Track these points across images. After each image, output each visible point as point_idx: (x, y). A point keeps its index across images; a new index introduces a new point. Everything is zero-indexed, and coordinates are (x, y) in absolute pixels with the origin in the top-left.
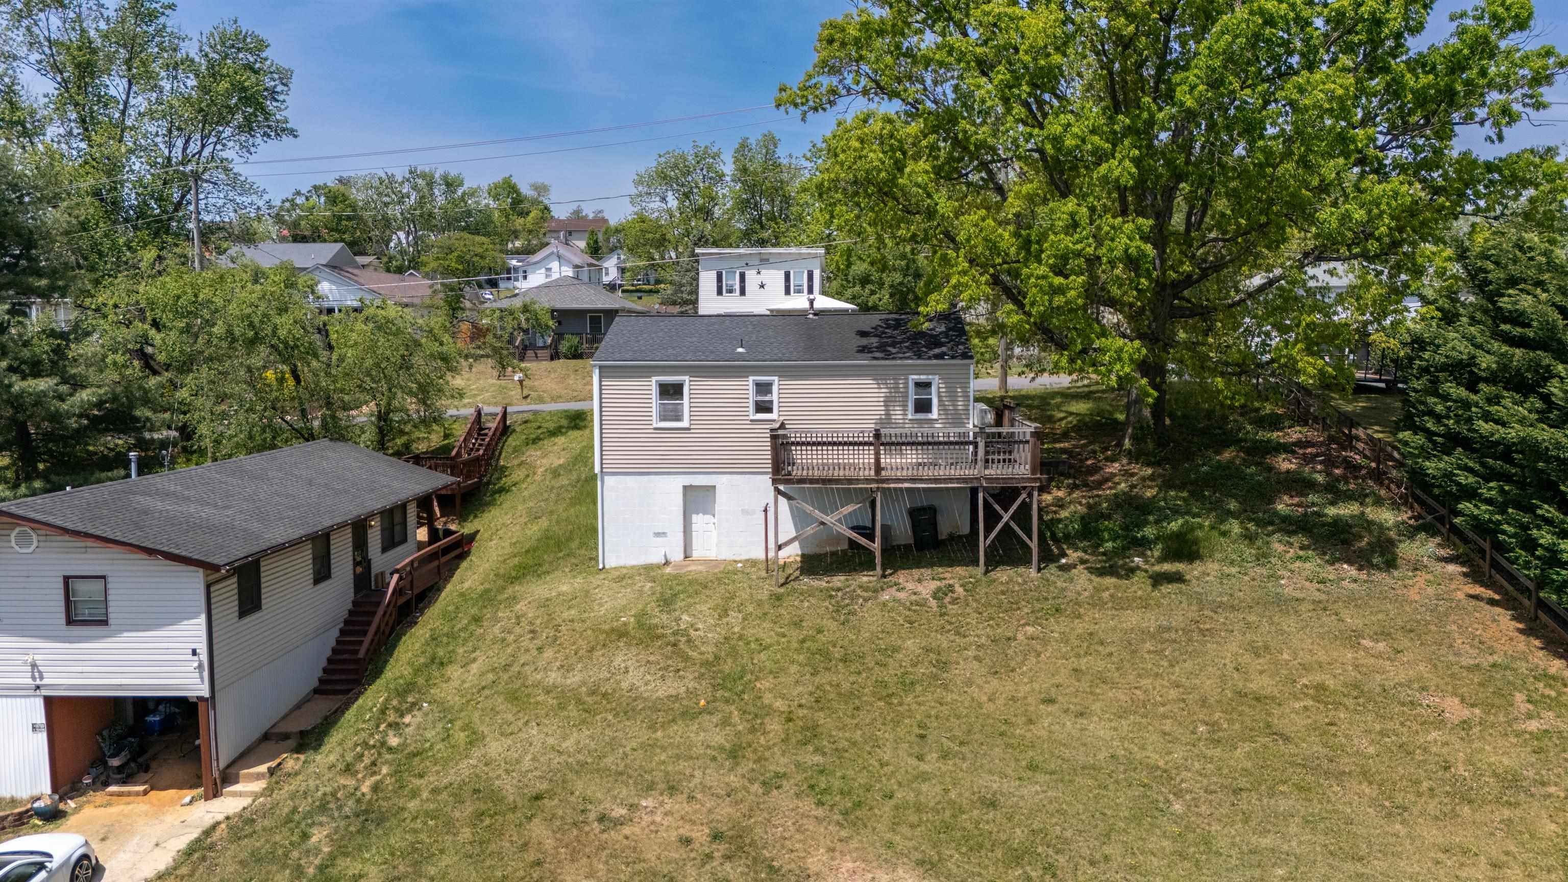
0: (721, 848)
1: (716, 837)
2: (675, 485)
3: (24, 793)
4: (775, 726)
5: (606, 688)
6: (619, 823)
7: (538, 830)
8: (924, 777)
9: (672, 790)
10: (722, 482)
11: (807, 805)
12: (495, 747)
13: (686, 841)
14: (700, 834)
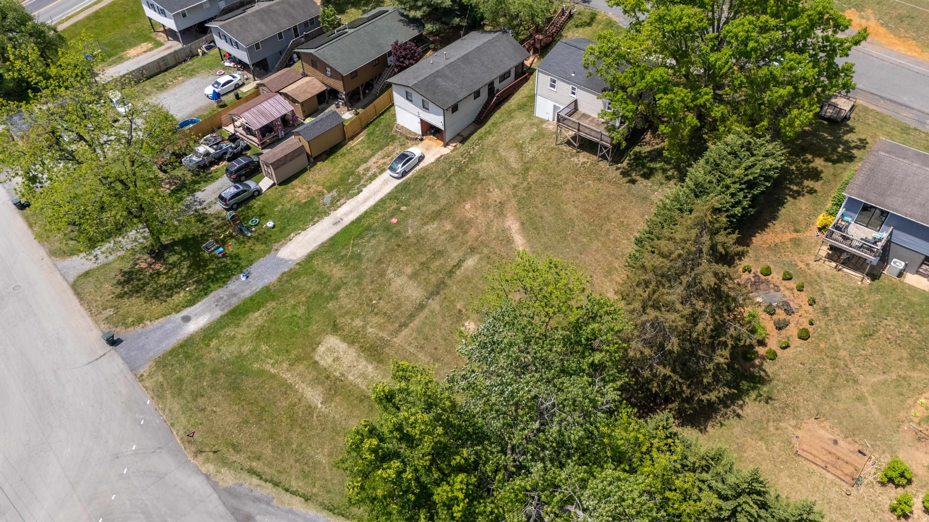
0: (499, 205)
1: (500, 203)
2: (552, 104)
4: (525, 184)
5: (506, 159)
6: (490, 192)
7: (479, 187)
8: (537, 207)
11: (516, 204)
12: (484, 164)
13: (496, 201)
14: (498, 201)
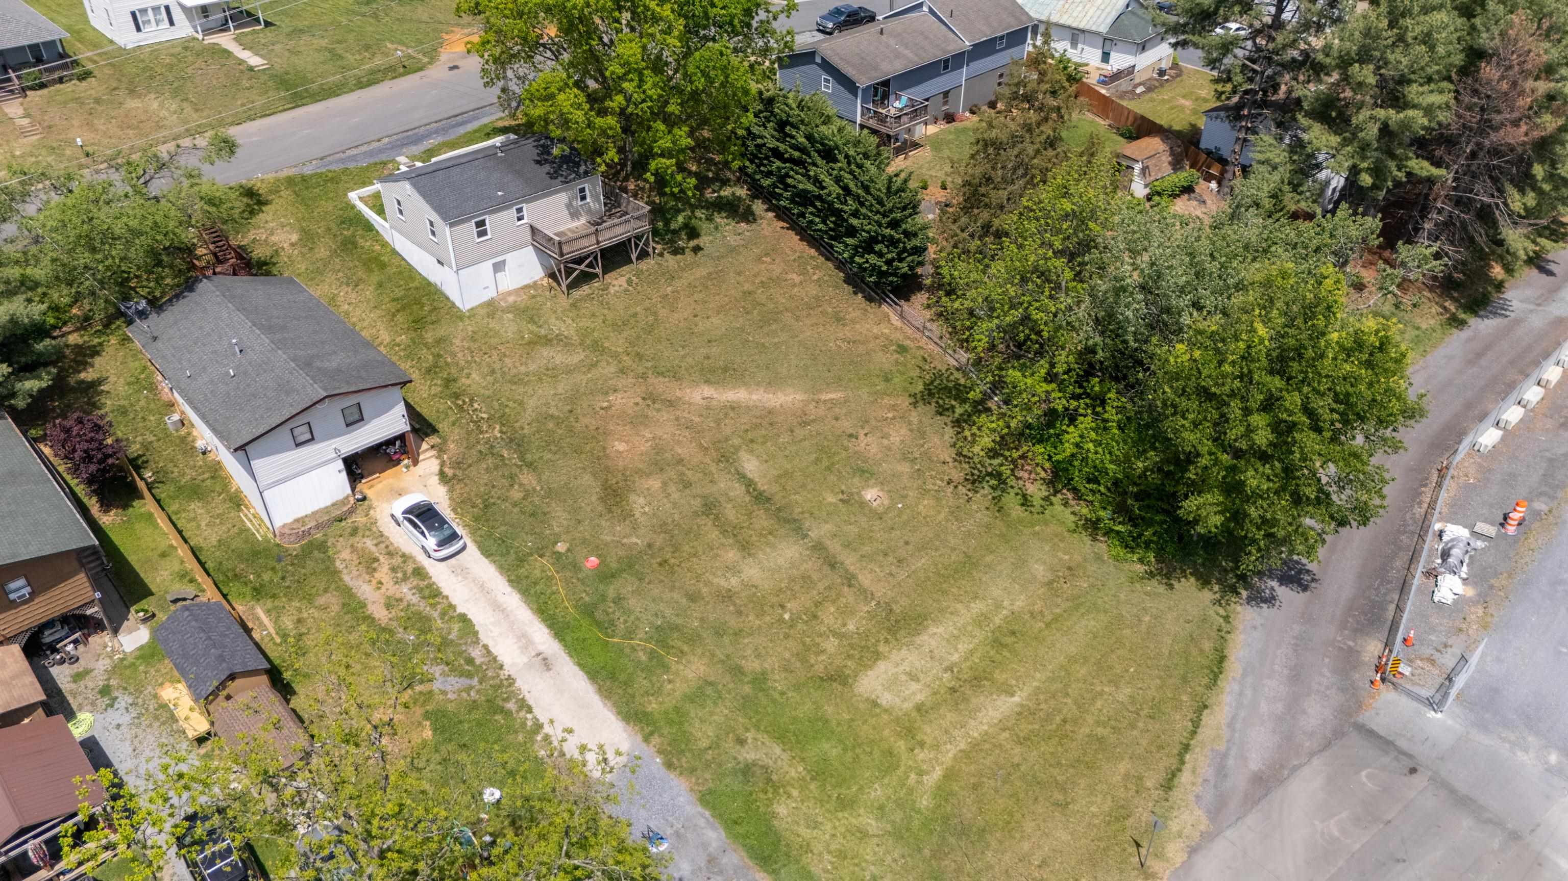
0: (649, 401)
1: (644, 399)
2: (488, 265)
3: (340, 497)
4: (626, 358)
5: (550, 366)
6: (609, 407)
7: (585, 420)
8: (684, 357)
9: (615, 391)
10: (508, 257)
11: (661, 379)
14: (639, 400)
